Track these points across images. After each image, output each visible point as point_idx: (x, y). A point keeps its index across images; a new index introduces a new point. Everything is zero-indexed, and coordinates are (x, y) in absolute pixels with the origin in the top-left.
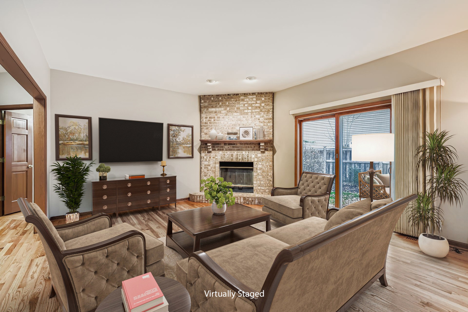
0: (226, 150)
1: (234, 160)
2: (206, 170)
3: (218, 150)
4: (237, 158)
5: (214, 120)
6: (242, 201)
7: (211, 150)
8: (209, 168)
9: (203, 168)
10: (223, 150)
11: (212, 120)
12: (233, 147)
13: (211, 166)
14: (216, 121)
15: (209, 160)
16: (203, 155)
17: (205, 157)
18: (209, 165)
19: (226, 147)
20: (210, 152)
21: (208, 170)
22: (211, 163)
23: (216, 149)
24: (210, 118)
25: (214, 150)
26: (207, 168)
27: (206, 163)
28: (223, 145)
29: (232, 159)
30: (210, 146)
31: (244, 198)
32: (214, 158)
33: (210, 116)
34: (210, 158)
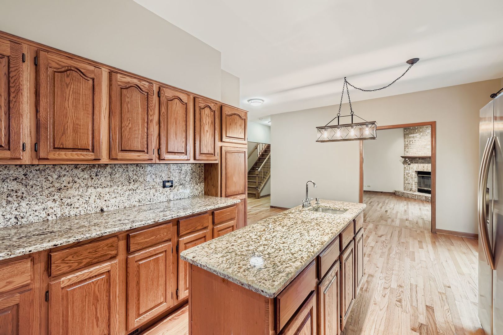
0: (420, 163)
1: (425, 170)
2: (407, 176)
3: (415, 163)
4: (427, 169)
5: (413, 142)
6: (424, 198)
7: (409, 163)
8: (409, 175)
9: (405, 175)
10: (418, 163)
11: (411, 142)
12: (425, 161)
13: (410, 174)
14: (413, 143)
15: (409, 170)
16: (406, 166)
17: (407, 168)
18: (409, 173)
19: (420, 161)
20: (409, 164)
21: (408, 177)
22: (410, 171)
23: (414, 162)
24: (410, 141)
25: (412, 163)
26: (408, 175)
27: (407, 172)
28: (418, 159)
29: (424, 170)
30: (408, 160)
31: (426, 197)
32: (412, 168)
33: (410, 140)
34: (410, 168)
